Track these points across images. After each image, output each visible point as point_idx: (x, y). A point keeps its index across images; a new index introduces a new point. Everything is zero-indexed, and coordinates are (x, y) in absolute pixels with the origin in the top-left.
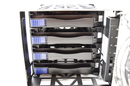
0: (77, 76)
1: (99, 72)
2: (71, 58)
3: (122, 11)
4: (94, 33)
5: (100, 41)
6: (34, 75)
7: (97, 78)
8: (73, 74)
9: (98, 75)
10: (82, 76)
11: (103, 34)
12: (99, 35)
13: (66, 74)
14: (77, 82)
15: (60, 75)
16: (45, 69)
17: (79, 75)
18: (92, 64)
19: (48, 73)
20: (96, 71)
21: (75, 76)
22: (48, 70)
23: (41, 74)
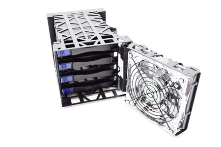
1: (117, 84)
2: (90, 77)
3: (132, 42)
4: (111, 54)
5: (116, 59)
7: (116, 89)
8: (96, 90)
9: (117, 86)
10: (104, 90)
12: (115, 54)
13: (90, 90)
14: (101, 95)
16: (71, 89)
17: (101, 89)
18: (111, 78)
19: (75, 92)
20: (114, 84)
21: (98, 91)
22: (74, 89)
23: (69, 94)
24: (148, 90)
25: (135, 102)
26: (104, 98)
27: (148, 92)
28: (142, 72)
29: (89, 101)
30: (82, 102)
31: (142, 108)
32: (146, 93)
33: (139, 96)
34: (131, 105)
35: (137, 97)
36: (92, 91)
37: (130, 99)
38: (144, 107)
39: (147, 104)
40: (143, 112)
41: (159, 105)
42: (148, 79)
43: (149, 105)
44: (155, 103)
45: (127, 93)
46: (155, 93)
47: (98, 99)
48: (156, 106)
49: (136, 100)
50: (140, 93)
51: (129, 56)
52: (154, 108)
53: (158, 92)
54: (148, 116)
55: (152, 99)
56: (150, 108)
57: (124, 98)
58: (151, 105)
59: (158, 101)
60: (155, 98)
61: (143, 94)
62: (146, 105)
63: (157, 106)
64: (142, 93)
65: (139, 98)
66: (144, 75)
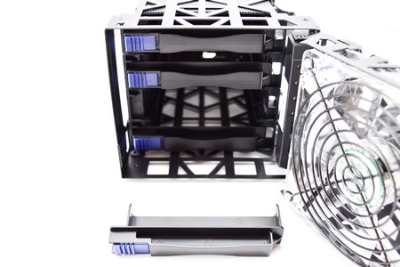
0: (225, 154)
1: (272, 147)
3: (319, 31)
6: (132, 153)
8: (216, 152)
10: (236, 155)
11: (282, 65)
13: (202, 151)
14: (224, 167)
15: (188, 152)
16: (156, 140)
17: (229, 153)
19: (162, 148)
20: (266, 146)
21: (222, 156)
22: (162, 142)
23: (148, 150)
24: (348, 170)
25: (306, 200)
26: (231, 174)
27: (348, 174)
28: (335, 114)
29: (190, 175)
30: (173, 174)
31: (324, 218)
32: (340, 178)
33: (319, 184)
34: (295, 205)
35: (313, 186)
36: (206, 154)
37: (295, 190)
38: (330, 216)
39: (341, 209)
40: (325, 232)
41: (375, 217)
42: (352, 137)
43: (346, 212)
44: (362, 211)
45: (288, 172)
46: (368, 182)
47: (213, 175)
48: (366, 222)
49: (310, 194)
50: (324, 175)
51: (306, 63)
52: (358, 226)
53: (377, 180)
54: (338, 244)
55: (357, 198)
56: (346, 222)
57: (279, 184)
58: (350, 215)
59: (376, 206)
60: (368, 195)
61: (332, 179)
62: (336, 212)
63: (368, 219)
64: (329, 176)
65: (320, 189)
66: (341, 125)
